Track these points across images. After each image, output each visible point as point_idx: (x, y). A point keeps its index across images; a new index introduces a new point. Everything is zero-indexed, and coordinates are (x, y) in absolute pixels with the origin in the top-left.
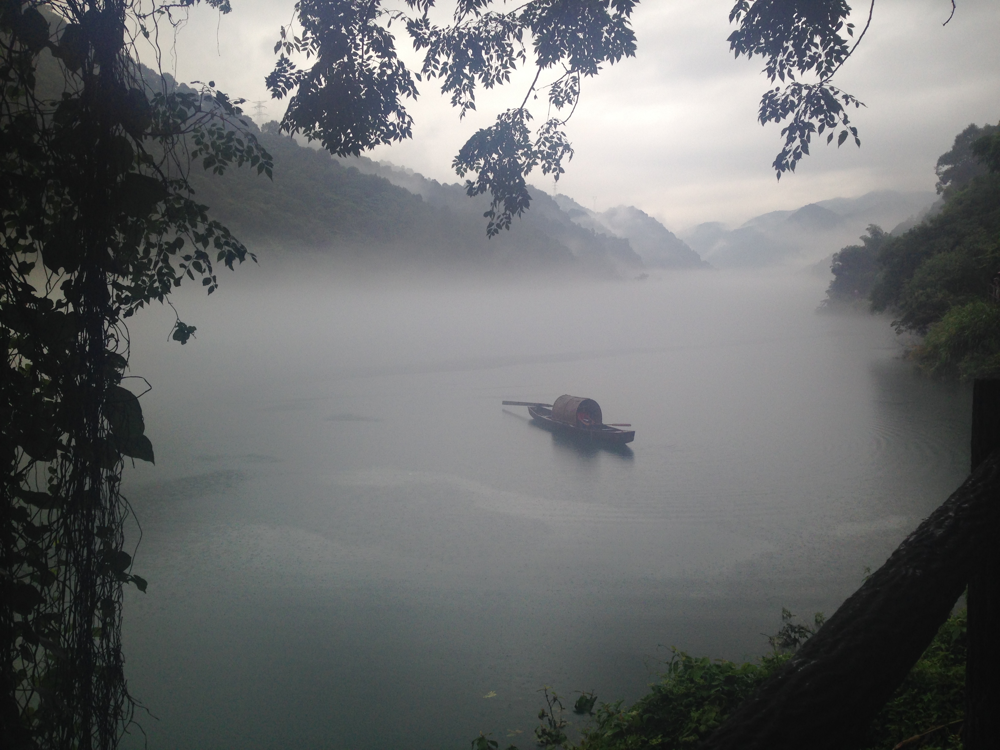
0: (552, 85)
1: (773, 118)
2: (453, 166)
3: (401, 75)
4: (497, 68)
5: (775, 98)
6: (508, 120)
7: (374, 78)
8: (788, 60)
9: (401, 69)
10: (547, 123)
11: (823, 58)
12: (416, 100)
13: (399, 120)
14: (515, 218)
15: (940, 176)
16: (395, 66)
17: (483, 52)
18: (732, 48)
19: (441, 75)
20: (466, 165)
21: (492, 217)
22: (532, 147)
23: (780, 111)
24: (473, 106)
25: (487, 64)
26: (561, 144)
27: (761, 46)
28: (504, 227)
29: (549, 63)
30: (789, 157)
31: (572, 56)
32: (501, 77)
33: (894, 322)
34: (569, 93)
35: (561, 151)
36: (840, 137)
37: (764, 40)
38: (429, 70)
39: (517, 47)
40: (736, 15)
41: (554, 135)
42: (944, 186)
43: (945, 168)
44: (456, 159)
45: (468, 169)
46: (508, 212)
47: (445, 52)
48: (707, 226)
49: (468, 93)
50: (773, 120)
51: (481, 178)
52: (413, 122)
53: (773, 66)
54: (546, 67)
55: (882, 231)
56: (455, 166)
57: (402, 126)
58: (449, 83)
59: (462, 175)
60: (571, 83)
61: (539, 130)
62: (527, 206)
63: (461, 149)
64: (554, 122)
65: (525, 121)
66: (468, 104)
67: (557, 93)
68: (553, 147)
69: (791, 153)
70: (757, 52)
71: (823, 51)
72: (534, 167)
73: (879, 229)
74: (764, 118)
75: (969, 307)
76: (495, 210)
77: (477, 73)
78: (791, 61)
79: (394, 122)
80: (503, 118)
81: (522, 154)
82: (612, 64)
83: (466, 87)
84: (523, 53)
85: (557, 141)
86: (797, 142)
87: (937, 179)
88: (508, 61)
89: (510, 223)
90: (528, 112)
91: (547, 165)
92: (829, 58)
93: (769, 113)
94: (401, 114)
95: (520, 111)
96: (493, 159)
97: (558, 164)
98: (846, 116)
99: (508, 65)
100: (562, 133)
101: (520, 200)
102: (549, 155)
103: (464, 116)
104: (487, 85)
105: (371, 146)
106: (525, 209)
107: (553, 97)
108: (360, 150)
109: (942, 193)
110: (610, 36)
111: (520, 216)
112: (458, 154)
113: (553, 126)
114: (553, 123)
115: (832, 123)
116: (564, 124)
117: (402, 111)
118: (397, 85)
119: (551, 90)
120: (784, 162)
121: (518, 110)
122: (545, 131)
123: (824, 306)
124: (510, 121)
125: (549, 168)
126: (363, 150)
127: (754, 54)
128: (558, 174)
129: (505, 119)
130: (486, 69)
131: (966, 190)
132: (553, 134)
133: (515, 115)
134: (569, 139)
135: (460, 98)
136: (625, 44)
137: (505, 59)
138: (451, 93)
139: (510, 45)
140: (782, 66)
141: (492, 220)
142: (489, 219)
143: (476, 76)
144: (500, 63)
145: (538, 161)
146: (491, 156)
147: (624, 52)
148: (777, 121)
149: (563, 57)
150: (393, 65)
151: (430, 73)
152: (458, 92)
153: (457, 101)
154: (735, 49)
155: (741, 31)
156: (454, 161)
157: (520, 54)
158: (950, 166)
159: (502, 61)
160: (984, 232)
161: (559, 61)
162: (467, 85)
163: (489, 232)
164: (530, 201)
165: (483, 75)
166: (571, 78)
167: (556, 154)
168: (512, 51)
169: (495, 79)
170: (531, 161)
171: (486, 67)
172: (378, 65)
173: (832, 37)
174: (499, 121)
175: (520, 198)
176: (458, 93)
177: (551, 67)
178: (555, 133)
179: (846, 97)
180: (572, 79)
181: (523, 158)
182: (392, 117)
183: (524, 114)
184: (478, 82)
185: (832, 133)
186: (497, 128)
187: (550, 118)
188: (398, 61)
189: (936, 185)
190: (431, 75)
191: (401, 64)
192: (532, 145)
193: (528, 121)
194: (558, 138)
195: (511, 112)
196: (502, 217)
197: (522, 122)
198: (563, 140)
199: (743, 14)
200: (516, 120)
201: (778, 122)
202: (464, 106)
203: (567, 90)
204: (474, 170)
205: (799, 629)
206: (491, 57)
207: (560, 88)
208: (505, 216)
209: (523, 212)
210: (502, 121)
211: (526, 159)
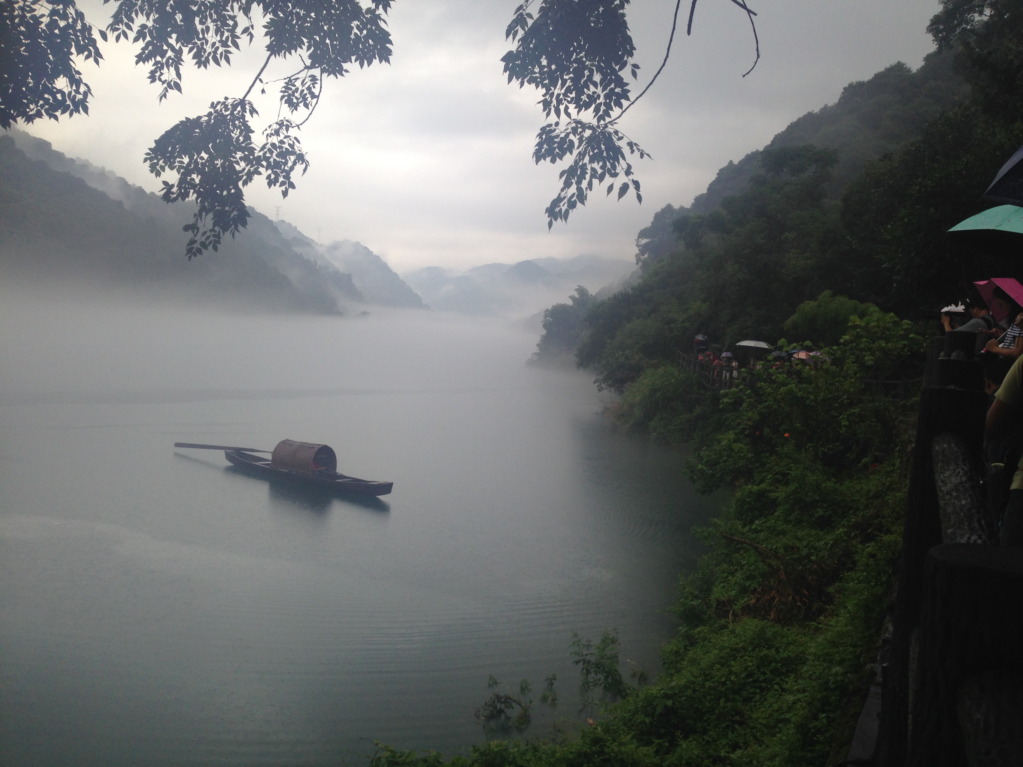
0: (285, 79)
1: (548, 157)
2: (145, 160)
3: (79, 30)
4: (214, 44)
5: (553, 134)
6: (225, 111)
7: (41, 28)
8: (565, 95)
9: (79, 22)
10: (277, 123)
11: (602, 100)
12: (98, 65)
13: (72, 87)
14: (226, 237)
15: (640, 248)
16: (73, 18)
17: (197, 20)
18: (505, 71)
19: (136, 40)
20: (163, 162)
21: (195, 233)
22: (255, 151)
23: (557, 150)
24: (178, 87)
25: (201, 36)
26: (293, 153)
27: (534, 76)
28: (210, 247)
29: (283, 52)
30: (563, 206)
31: (313, 48)
32: (218, 56)
33: (596, 380)
34: (306, 94)
35: (292, 161)
36: (621, 189)
37: (538, 69)
38: (119, 29)
39: (242, 22)
40: (513, 31)
41: (285, 140)
42: (642, 257)
43: (644, 241)
44: (150, 152)
45: (167, 168)
46: (217, 229)
47: (145, 12)
48: (431, 270)
49: (172, 69)
50: (548, 159)
51: (182, 181)
52: (91, 93)
53: (549, 100)
54: (279, 56)
55: (588, 292)
56: (148, 161)
57: (75, 96)
58: (147, 52)
59: (158, 174)
60: (309, 83)
61: (266, 130)
62: (244, 224)
63: (157, 138)
64: (285, 123)
65: (248, 116)
66: (172, 83)
67: (290, 92)
68: (284, 154)
69: (566, 200)
70: (529, 82)
71: (603, 92)
72: (256, 177)
73: (586, 290)
74: (539, 156)
75: (661, 370)
76: (200, 224)
77: (187, 46)
78: (569, 97)
79: (64, 90)
80: (219, 107)
81: (241, 158)
82: (362, 68)
83: (171, 61)
84: (251, 30)
85: (289, 148)
86: (573, 189)
87: (636, 251)
88: (230, 38)
89: (219, 243)
90: (252, 105)
91: (273, 176)
92: (608, 101)
93: (545, 151)
94: (75, 80)
95: (242, 102)
96: (202, 158)
97: (287, 177)
98: (629, 167)
99: (229, 43)
100: (296, 138)
101: (234, 215)
102: (277, 165)
103: (165, 98)
104: (199, 64)
105: (30, 119)
106: (240, 228)
107: (286, 96)
108: (11, 120)
109: (640, 264)
110: (361, 34)
111: (233, 236)
112: (153, 145)
113: (284, 128)
114: (284, 125)
115: (613, 172)
116: (299, 128)
117: (77, 76)
118: (73, 43)
119: (284, 87)
120: (557, 210)
121: (239, 101)
122: (273, 132)
123: (534, 359)
124: (228, 112)
125: (276, 180)
126: (16, 121)
127: (526, 83)
128: (287, 190)
129: (221, 110)
130: (199, 42)
131: (662, 264)
132: (284, 138)
133: (235, 107)
134: (303, 147)
135: (162, 74)
136: (379, 47)
137: (226, 34)
138: (149, 66)
139: (233, 18)
140: (559, 102)
141: (195, 236)
142: (190, 235)
143: (185, 50)
144: (218, 38)
145: (261, 170)
146: (199, 154)
147: (377, 56)
148: (553, 161)
149: (302, 48)
150: (70, 16)
151: (120, 33)
152: (159, 65)
153: (157, 77)
154: (508, 72)
155: (516, 53)
156: (147, 154)
157: (246, 30)
158: (648, 240)
159: (222, 36)
160: (676, 303)
161: (296, 51)
162: (172, 59)
163: (189, 251)
164: (248, 219)
165: (195, 50)
166: (310, 77)
167: (286, 163)
168: (236, 25)
169: (210, 58)
170: (252, 169)
171: (199, 39)
172: (47, 12)
173: (613, 77)
174: (212, 110)
175: (235, 213)
176: (159, 67)
177: (285, 58)
178: (286, 137)
179: (630, 144)
180: (310, 79)
181: (243, 164)
182: (62, 83)
183: (247, 107)
184: (187, 57)
185: (613, 184)
186: (210, 119)
187: (281, 118)
188: (76, 11)
189: (636, 256)
190: (122, 35)
191: (80, 15)
192: (256, 150)
193: (252, 117)
194: (289, 144)
195: (230, 101)
196: (208, 234)
197: (243, 117)
198: (295, 147)
199: (521, 33)
200: (235, 112)
201: (554, 163)
202: (165, 85)
203: (303, 90)
204: (175, 170)
205: (505, 700)
206: (208, 29)
207: (295, 86)
208: (213, 233)
209: (238, 231)
210: (216, 111)
211: (247, 165)
